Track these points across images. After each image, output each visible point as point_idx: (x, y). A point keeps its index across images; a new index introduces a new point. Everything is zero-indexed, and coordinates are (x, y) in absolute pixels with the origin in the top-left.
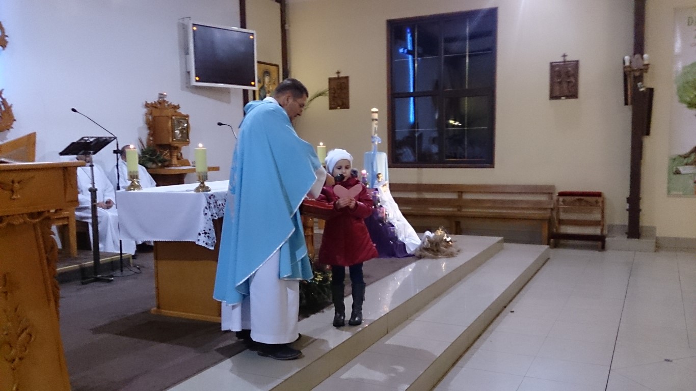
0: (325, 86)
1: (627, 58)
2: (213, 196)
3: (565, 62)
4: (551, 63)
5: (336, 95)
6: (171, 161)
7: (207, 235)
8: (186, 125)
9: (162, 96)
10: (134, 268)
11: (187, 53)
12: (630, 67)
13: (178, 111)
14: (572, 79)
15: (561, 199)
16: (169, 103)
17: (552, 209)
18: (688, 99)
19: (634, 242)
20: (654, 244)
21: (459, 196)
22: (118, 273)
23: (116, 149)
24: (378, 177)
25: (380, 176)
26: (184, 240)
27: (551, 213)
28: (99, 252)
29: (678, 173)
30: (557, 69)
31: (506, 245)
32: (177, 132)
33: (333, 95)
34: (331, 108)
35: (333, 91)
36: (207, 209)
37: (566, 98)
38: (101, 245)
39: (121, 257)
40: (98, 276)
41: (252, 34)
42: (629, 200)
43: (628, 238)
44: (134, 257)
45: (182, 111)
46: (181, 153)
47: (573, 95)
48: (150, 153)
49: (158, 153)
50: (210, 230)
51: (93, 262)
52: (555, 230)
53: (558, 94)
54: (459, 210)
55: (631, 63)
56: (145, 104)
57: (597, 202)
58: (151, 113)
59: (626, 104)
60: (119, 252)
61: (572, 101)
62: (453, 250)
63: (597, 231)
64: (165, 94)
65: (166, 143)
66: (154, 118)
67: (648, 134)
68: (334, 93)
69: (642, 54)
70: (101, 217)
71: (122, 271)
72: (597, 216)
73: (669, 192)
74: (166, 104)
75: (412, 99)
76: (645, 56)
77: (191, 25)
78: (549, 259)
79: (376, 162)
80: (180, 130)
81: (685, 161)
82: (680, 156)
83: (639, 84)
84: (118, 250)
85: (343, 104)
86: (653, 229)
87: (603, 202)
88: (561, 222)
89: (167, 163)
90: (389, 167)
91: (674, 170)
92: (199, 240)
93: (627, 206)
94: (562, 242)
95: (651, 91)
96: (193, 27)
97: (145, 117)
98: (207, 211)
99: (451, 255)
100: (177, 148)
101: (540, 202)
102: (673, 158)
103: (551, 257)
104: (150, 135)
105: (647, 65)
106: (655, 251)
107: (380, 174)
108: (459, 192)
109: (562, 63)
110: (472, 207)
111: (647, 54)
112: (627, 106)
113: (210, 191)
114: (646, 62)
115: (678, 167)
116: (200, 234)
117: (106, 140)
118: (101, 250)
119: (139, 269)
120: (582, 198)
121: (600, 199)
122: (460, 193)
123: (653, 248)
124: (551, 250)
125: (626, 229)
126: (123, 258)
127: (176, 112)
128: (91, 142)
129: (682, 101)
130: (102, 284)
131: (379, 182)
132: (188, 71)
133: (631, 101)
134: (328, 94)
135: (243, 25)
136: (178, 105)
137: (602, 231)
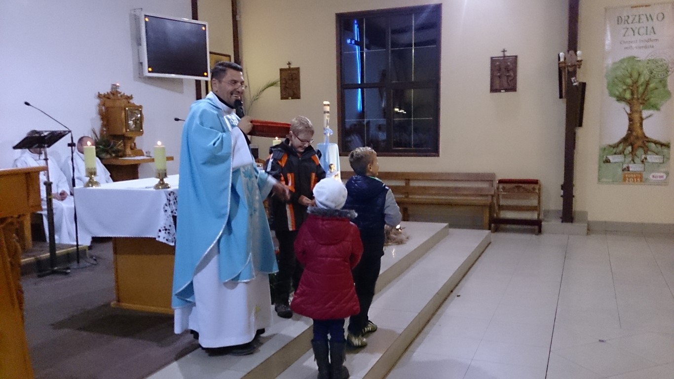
0: (276, 77)
1: (562, 54)
2: (173, 192)
3: (504, 56)
4: (492, 58)
5: (287, 86)
6: (125, 151)
7: (168, 231)
8: (139, 116)
9: (114, 87)
10: (91, 259)
11: (139, 44)
12: (564, 62)
13: (131, 101)
14: (511, 74)
15: (501, 186)
16: (122, 93)
17: (493, 196)
18: (617, 93)
19: (568, 225)
20: (586, 228)
21: (406, 184)
22: (74, 265)
23: (70, 142)
24: (330, 168)
25: (332, 166)
26: (144, 236)
27: (492, 199)
28: (55, 243)
29: (607, 162)
30: (498, 63)
31: (451, 230)
32: (131, 122)
33: (284, 85)
34: (282, 98)
35: (284, 82)
36: (166, 205)
37: (506, 91)
38: (56, 237)
39: (78, 249)
40: (56, 268)
41: (205, 26)
42: (563, 187)
43: (562, 222)
44: (90, 248)
45: (136, 101)
46: (135, 144)
47: (512, 88)
48: (104, 144)
49: (112, 144)
50: (170, 226)
51: (48, 254)
52: (495, 215)
53: (498, 87)
54: (407, 197)
55: (565, 59)
56: (97, 94)
57: (534, 189)
58: (104, 104)
59: (561, 97)
60: (75, 243)
61: (511, 94)
62: (403, 237)
63: (534, 216)
64: (118, 84)
65: (120, 134)
66: (107, 109)
67: (580, 125)
68: (286, 84)
69: (576, 51)
70: (56, 208)
71: (78, 262)
72: (535, 202)
73: (599, 180)
74: (119, 95)
75: (360, 90)
76: (579, 52)
77: (143, 17)
78: (490, 243)
79: (329, 153)
80: (133, 121)
81: (614, 151)
82: (610, 146)
83: (573, 79)
84: (74, 242)
85: (294, 94)
86: (585, 214)
87: (539, 189)
88: (501, 208)
89: (120, 154)
90: (340, 155)
91: (604, 159)
92: (159, 237)
93: (562, 192)
94: (503, 226)
95: (583, 85)
96: (145, 17)
97: (98, 108)
98: (167, 208)
99: (400, 242)
100: (130, 139)
101: (482, 189)
102: (603, 148)
103: (492, 240)
104: (103, 125)
105: (581, 61)
106: (588, 234)
107: (332, 164)
108: (406, 179)
109: (502, 58)
110: (420, 195)
111: (579, 50)
112: (561, 100)
113: (169, 188)
114: (579, 59)
115: (608, 157)
116: (160, 231)
117: (60, 133)
118: (57, 242)
119: (95, 260)
120: (520, 185)
121: (537, 187)
122: (407, 181)
123: (586, 232)
124: (493, 234)
125: (561, 215)
126: (79, 250)
127: (129, 102)
128: (45, 136)
129: (612, 94)
130: (60, 277)
131: (331, 172)
132: (141, 61)
133: (566, 95)
134: (279, 85)
135: (195, 17)
136: (132, 96)
137: (539, 215)
